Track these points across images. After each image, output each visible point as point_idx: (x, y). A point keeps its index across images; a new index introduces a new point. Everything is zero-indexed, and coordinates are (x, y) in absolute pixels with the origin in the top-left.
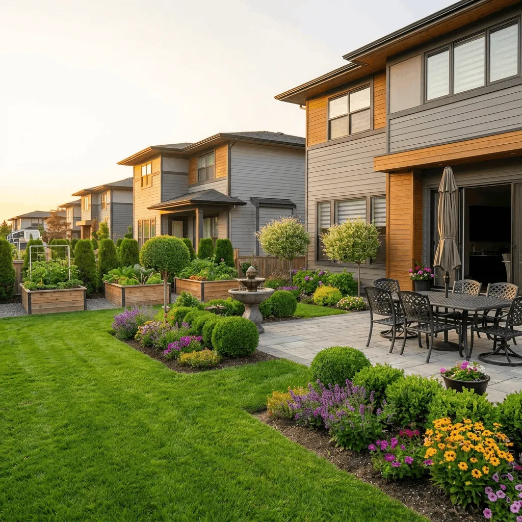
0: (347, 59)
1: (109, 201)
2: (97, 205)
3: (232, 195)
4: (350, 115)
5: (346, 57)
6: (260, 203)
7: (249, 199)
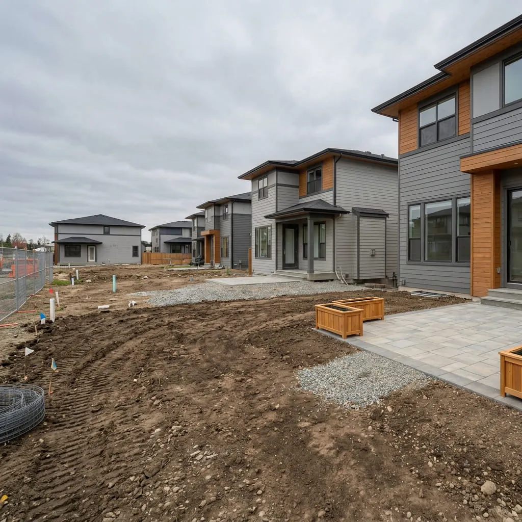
0: (438, 68)
1: (230, 212)
2: (219, 217)
3: (337, 204)
4: (439, 122)
5: (438, 66)
6: (360, 213)
7: (351, 209)
